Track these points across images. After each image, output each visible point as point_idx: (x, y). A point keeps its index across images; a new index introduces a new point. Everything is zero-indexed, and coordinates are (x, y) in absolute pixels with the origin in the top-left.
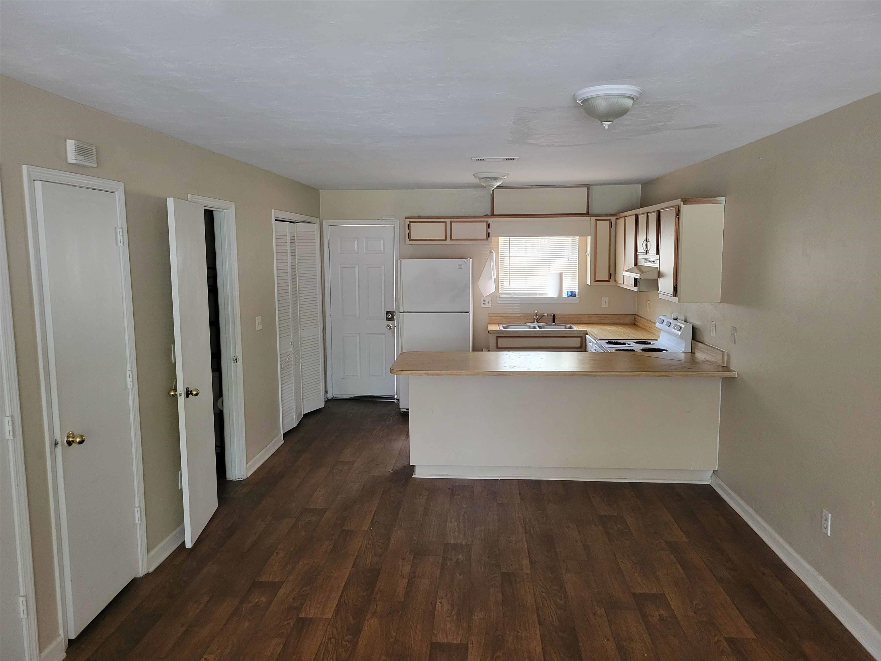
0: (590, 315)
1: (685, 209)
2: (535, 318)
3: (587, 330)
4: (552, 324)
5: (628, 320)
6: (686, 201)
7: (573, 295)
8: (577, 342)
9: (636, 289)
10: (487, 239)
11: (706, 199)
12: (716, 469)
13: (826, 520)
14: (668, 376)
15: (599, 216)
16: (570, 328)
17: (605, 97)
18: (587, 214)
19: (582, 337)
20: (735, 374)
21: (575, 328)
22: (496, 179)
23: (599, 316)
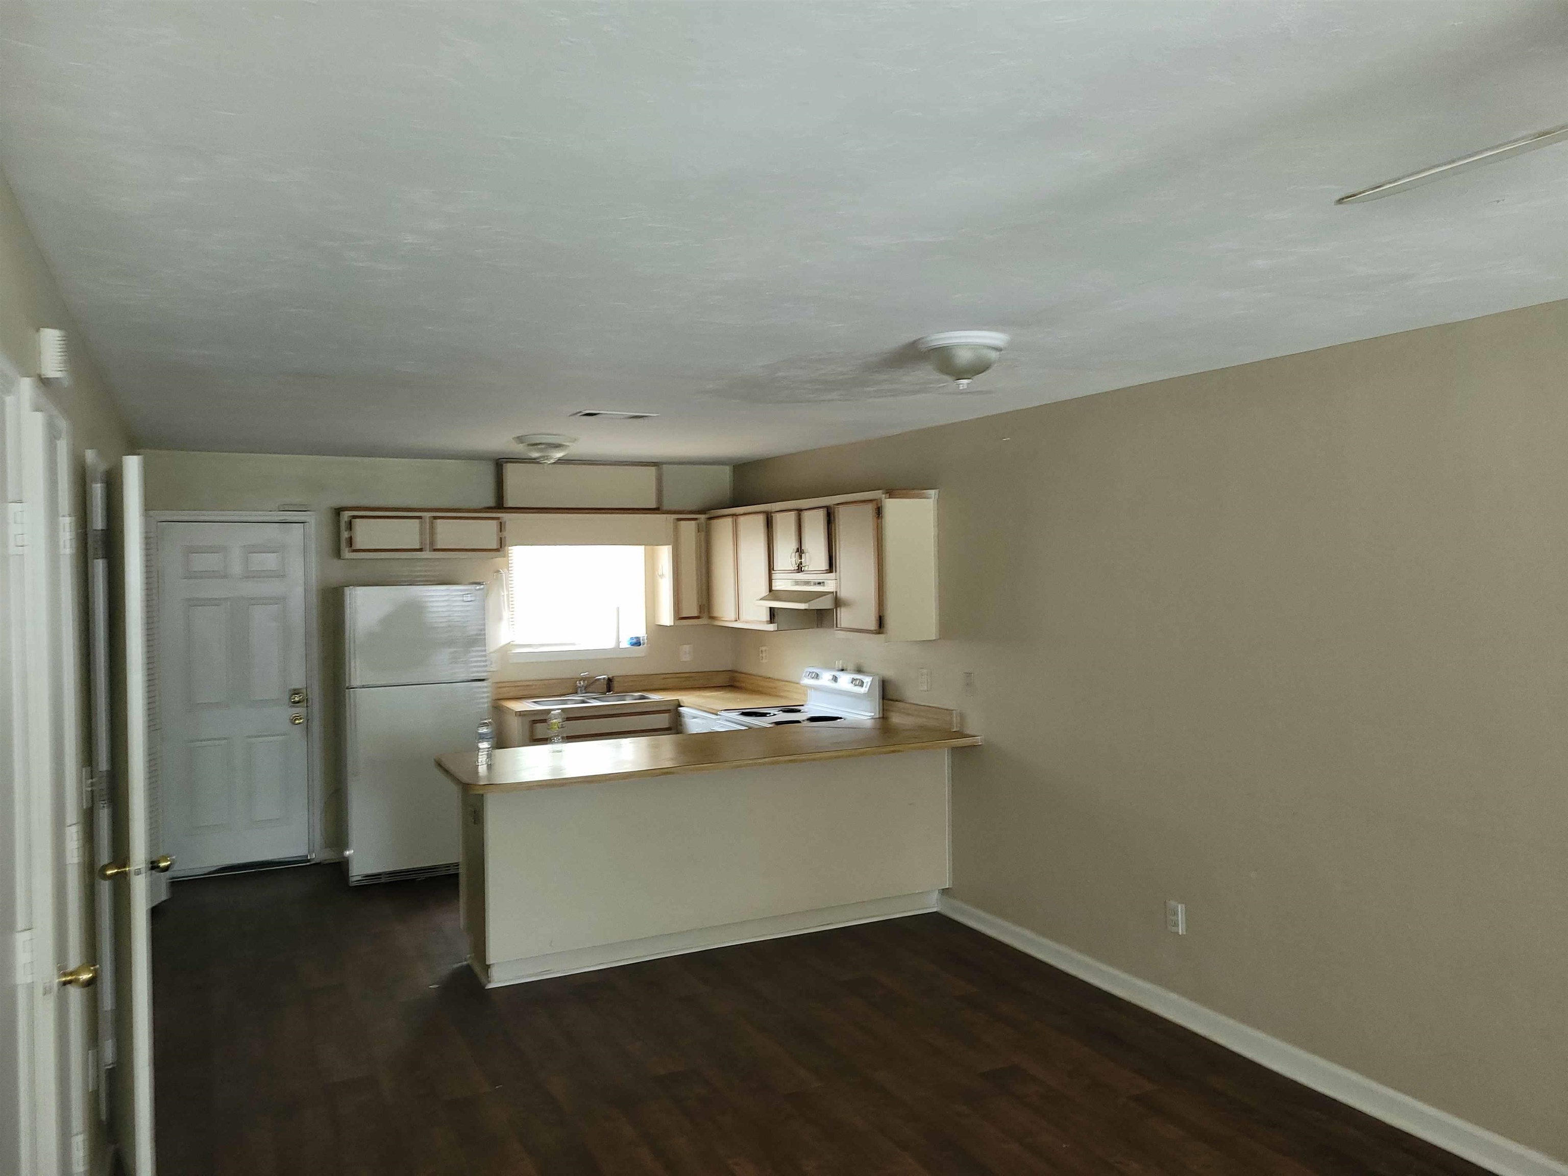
0: (665, 676)
1: (892, 506)
2: (578, 685)
3: (678, 699)
4: (605, 694)
5: (721, 680)
6: (891, 493)
7: (637, 643)
8: (663, 720)
9: (772, 627)
10: (497, 550)
11: (916, 492)
12: (946, 886)
13: (1175, 913)
14: (899, 751)
15: (681, 514)
16: (643, 698)
17: (974, 347)
18: (656, 510)
19: (674, 712)
20: (979, 740)
21: (655, 697)
22: (558, 446)
23: (678, 675)
